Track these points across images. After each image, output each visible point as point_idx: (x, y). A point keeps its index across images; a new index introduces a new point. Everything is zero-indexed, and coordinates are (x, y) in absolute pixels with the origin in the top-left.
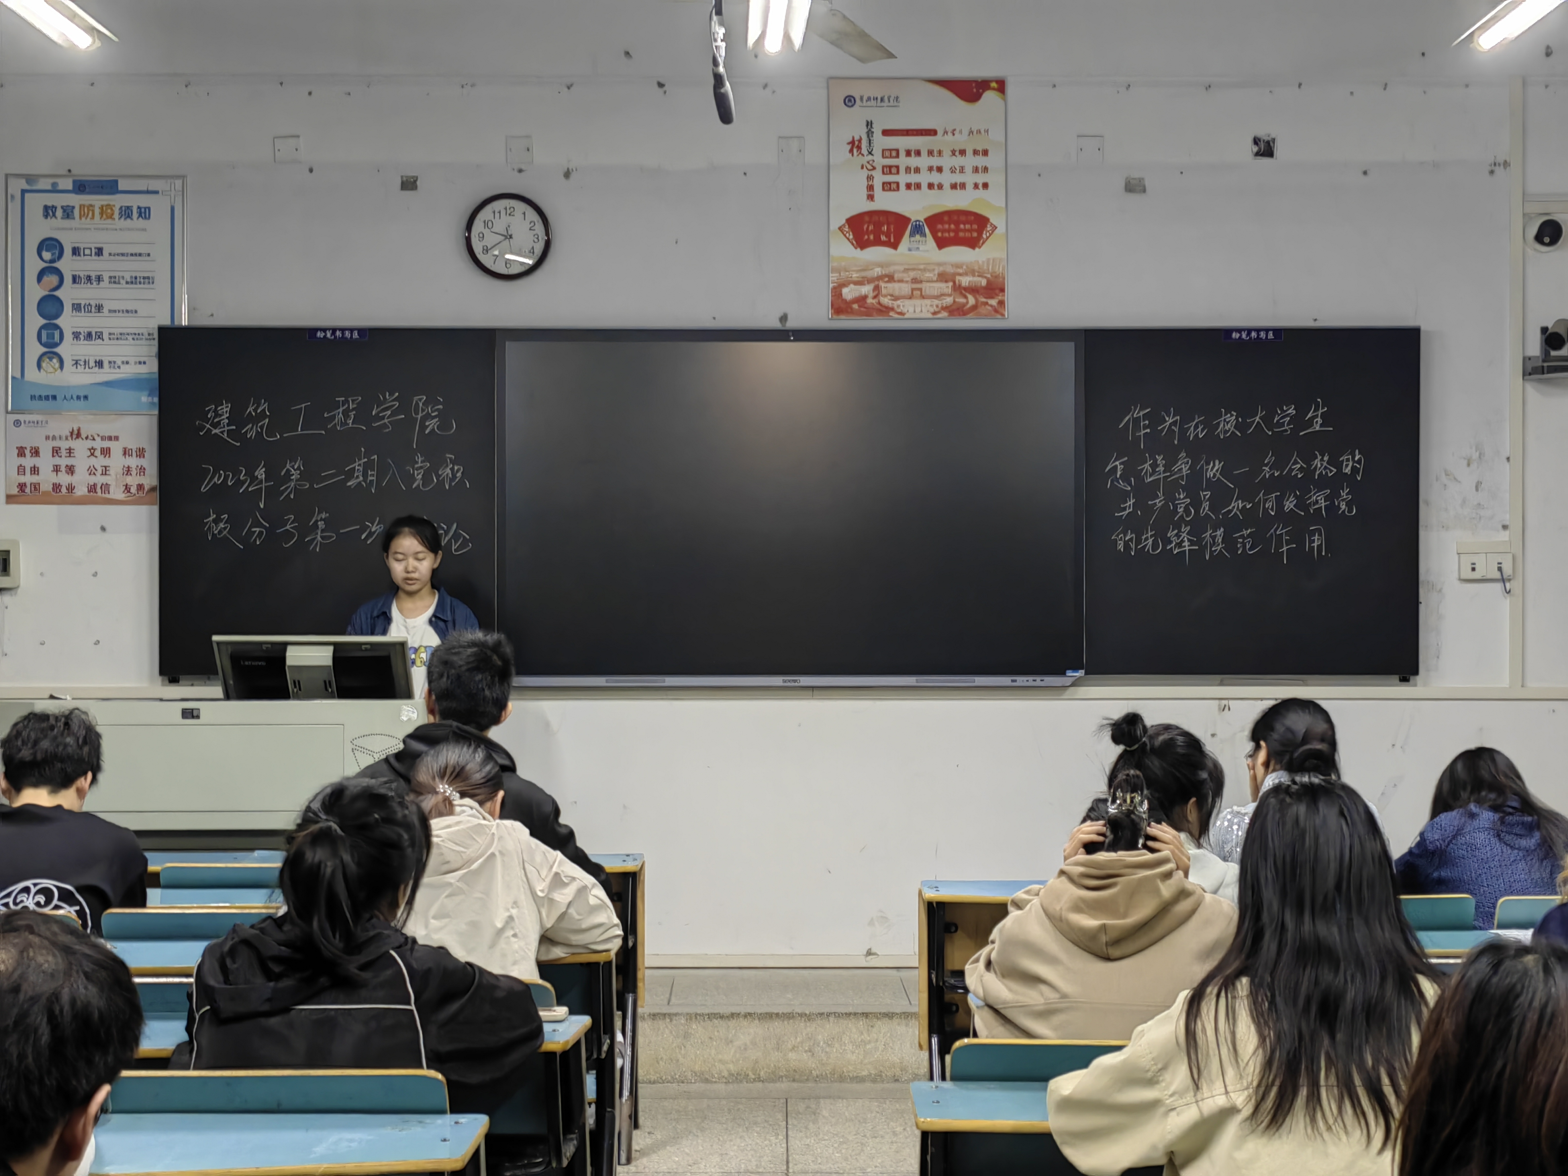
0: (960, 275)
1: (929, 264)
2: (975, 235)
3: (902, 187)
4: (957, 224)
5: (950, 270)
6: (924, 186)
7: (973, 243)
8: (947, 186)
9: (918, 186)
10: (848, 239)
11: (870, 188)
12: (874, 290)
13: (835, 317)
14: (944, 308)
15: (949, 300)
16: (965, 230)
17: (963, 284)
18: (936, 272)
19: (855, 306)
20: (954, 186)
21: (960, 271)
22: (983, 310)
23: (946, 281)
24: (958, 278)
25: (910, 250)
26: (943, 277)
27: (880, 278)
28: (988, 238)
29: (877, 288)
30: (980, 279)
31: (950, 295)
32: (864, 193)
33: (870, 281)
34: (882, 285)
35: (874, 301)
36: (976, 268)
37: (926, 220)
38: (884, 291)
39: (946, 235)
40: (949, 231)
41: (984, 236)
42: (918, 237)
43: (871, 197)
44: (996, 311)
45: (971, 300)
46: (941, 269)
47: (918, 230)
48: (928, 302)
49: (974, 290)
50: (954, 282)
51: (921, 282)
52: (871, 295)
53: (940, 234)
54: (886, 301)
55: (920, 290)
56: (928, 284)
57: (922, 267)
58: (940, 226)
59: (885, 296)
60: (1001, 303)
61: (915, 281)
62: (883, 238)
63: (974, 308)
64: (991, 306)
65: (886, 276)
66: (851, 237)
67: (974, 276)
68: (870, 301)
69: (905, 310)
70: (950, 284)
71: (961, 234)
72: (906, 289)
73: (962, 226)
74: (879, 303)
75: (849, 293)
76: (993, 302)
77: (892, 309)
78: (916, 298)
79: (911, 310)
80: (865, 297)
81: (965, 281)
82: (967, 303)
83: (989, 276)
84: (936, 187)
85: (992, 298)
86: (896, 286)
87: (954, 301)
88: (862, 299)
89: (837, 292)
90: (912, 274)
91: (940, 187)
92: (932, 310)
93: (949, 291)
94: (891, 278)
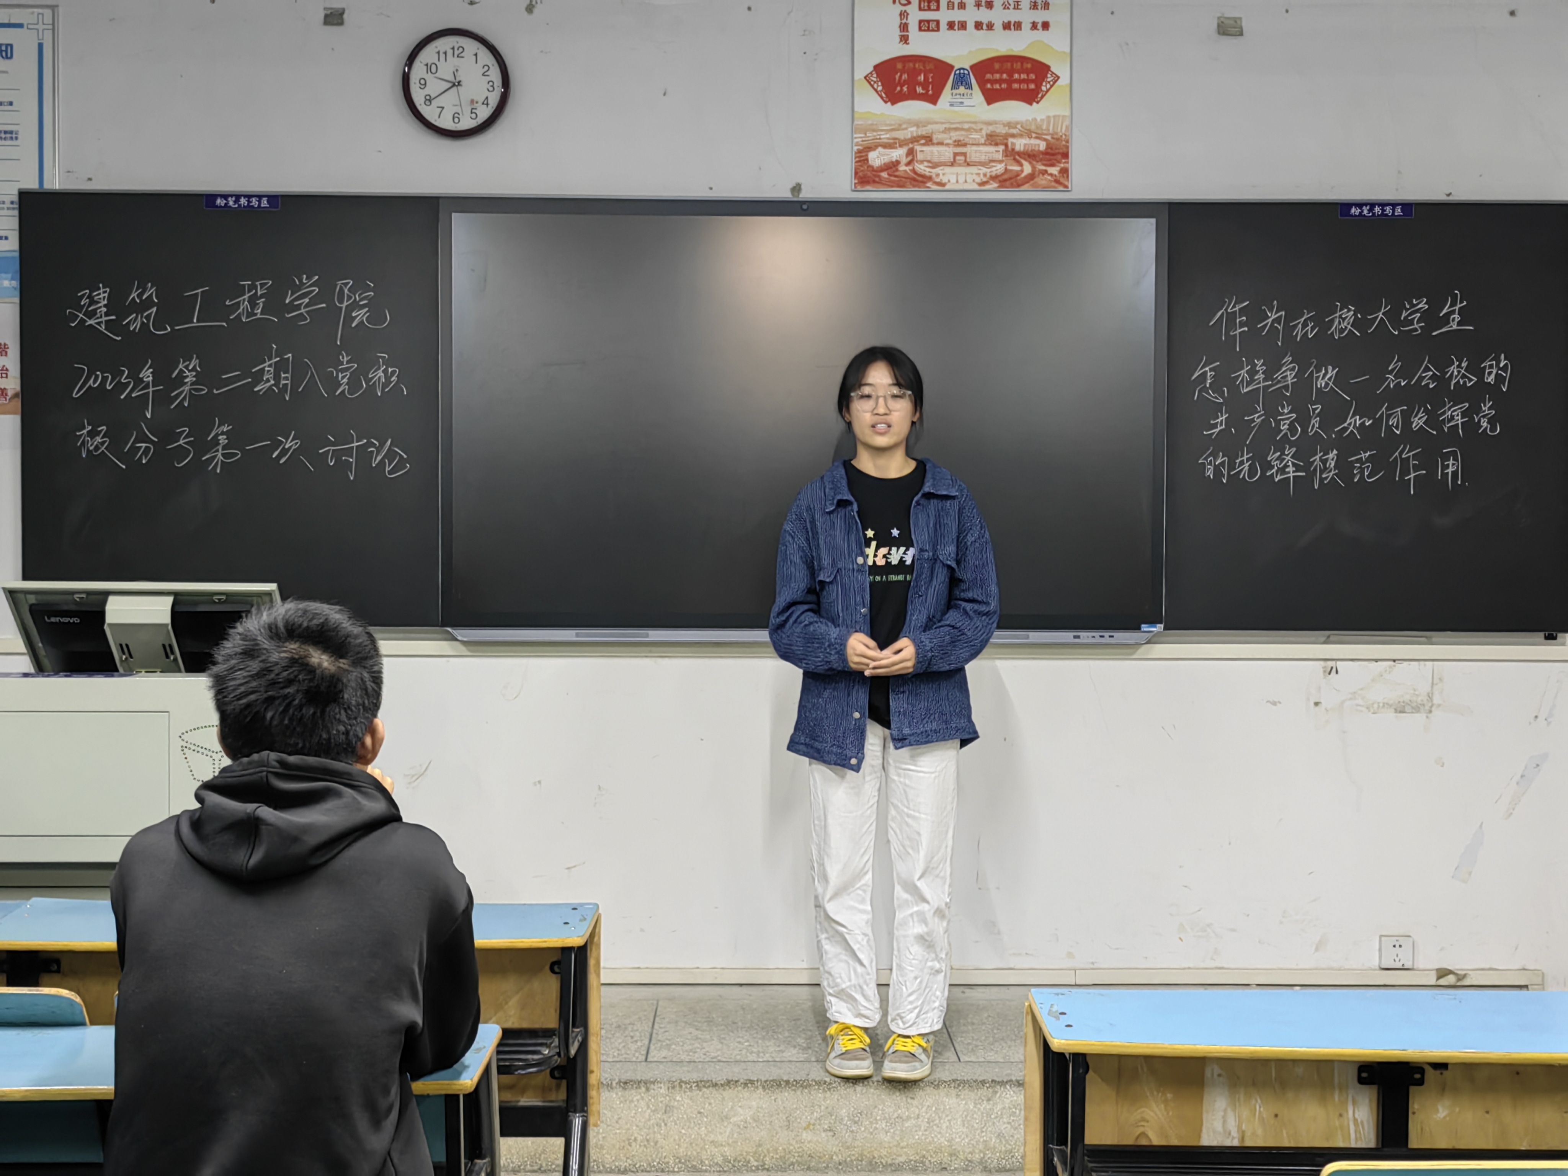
0: (1013, 136)
1: (975, 123)
2: (1032, 86)
3: (943, 26)
4: (1010, 74)
5: (1003, 130)
6: (970, 26)
7: (1031, 97)
8: (998, 26)
9: (963, 26)
10: (876, 90)
11: (904, 27)
12: (908, 155)
13: (859, 188)
14: (994, 178)
15: (999, 168)
16: (1020, 81)
17: (1017, 148)
18: (984, 133)
19: (884, 175)
20: (1007, 26)
21: (1014, 131)
22: (1041, 180)
23: (997, 144)
24: (1011, 140)
25: (952, 105)
26: (992, 139)
27: (915, 140)
28: (1048, 91)
29: (911, 152)
30: (1037, 142)
31: (1000, 162)
32: (897, 33)
33: (902, 143)
34: (918, 148)
35: (907, 169)
36: (1033, 127)
37: (972, 67)
38: (920, 157)
39: (997, 86)
40: (1000, 81)
41: (1044, 88)
42: (962, 89)
43: (904, 39)
44: (1057, 182)
45: (1027, 169)
46: (991, 128)
47: (962, 80)
48: (974, 170)
49: (1030, 156)
50: (1006, 145)
51: (965, 145)
52: (904, 160)
53: (989, 86)
54: (921, 168)
55: (964, 154)
56: (974, 148)
57: (966, 126)
58: (989, 76)
59: (922, 162)
60: (1065, 172)
61: (958, 143)
62: (919, 90)
63: (1031, 177)
64: (1051, 175)
65: (923, 137)
66: (880, 88)
67: (1030, 137)
68: (902, 168)
69: (945, 180)
70: (1001, 148)
71: (1016, 86)
72: (947, 153)
73: (1016, 76)
74: (914, 171)
75: (876, 158)
76: (1054, 170)
77: (930, 178)
78: (960, 165)
79: (953, 180)
80: (898, 163)
81: (1020, 144)
82: (1022, 171)
83: (1049, 137)
84: (985, 27)
85: (1053, 165)
86: (935, 149)
87: (1006, 169)
88: (893, 166)
89: (861, 157)
90: (955, 135)
91: (990, 26)
92: (978, 180)
93: (1000, 156)
94: (928, 140)
